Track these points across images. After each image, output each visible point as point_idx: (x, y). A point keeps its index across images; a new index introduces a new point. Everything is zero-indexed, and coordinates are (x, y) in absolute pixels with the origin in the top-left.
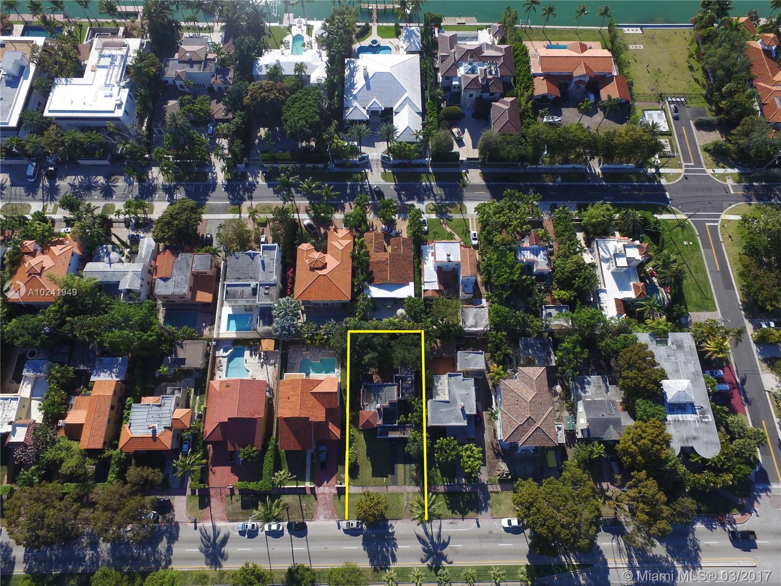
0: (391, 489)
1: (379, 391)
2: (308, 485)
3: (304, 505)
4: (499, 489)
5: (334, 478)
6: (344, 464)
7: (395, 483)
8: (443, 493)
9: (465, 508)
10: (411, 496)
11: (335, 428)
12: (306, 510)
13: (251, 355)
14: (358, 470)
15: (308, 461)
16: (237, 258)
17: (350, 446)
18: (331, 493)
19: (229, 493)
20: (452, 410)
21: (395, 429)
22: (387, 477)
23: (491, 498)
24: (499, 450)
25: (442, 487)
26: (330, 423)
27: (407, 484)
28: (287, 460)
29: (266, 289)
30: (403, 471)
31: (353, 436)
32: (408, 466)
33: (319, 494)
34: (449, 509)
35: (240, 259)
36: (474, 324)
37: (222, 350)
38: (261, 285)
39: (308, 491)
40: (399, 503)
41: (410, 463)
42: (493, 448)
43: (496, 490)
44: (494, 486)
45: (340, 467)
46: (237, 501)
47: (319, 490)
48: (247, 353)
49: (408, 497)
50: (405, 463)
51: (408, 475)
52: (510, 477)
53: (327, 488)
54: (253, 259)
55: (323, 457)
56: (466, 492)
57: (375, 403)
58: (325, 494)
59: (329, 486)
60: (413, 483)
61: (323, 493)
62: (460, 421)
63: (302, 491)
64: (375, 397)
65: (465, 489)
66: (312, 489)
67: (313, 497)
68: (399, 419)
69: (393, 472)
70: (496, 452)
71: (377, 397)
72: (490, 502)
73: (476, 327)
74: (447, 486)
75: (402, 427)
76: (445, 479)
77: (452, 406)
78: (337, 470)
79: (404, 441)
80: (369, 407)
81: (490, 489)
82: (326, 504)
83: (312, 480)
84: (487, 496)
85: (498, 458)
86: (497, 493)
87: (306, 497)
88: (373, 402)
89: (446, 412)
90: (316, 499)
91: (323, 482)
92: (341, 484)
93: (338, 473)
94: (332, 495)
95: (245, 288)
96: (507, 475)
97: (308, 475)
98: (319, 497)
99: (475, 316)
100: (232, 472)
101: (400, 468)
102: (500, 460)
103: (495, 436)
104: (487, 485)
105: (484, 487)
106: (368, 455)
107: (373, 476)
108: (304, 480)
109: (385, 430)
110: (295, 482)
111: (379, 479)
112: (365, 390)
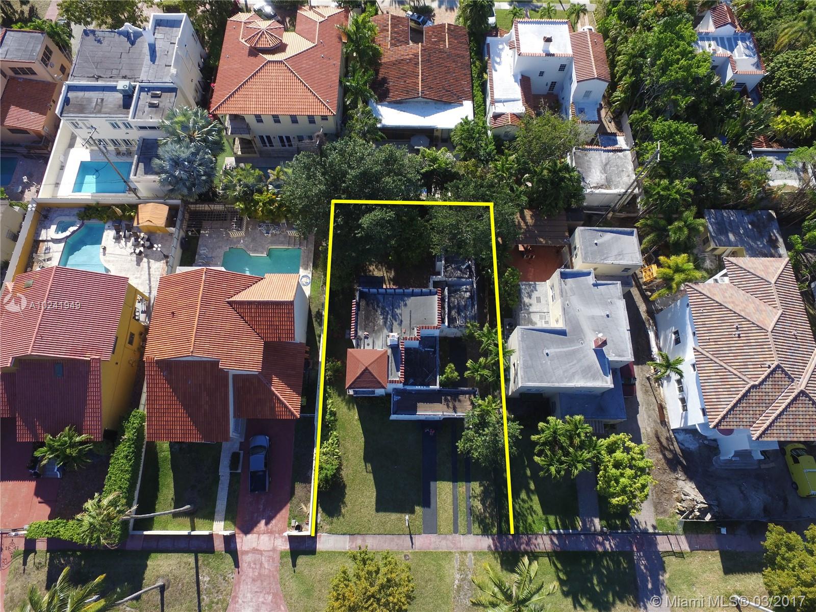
0: (423, 541)
1: (394, 306)
2: (220, 528)
3: (204, 579)
4: (685, 547)
5: (285, 513)
6: (308, 480)
7: (431, 528)
8: (548, 555)
9: (605, 593)
10: (470, 560)
11: (289, 391)
12: (209, 593)
13: (117, 239)
14: (343, 494)
15: (224, 471)
16: (99, 41)
17: (324, 438)
18: (274, 550)
19: (22, 548)
20: (574, 352)
21: (432, 398)
22: (412, 512)
23: (668, 569)
24: (675, 454)
25: (547, 539)
26: (275, 380)
27: (462, 529)
28: (174, 468)
29: (155, 96)
30: (450, 500)
31: (333, 414)
32: (462, 487)
33: (246, 552)
34: (566, 594)
35: (105, 43)
36: (603, 182)
37: (54, 227)
38: (142, 89)
39: (219, 545)
40: (441, 579)
41: (468, 480)
42: (662, 449)
43: (676, 549)
44: (672, 538)
45: (299, 488)
46: (38, 567)
47: (245, 542)
48: (109, 235)
49: (462, 563)
50: (455, 479)
51: (463, 508)
52: (708, 517)
53: (265, 538)
54: (133, 43)
55: (257, 462)
56: (605, 553)
57: (385, 331)
58: (260, 552)
59: (271, 533)
60: (476, 528)
61: (255, 551)
62: (594, 377)
63: (204, 546)
64: (385, 319)
65: (602, 544)
66: (229, 541)
67: (229, 559)
68: (442, 373)
69: (426, 502)
70: (669, 456)
71: (391, 320)
72: (665, 577)
73: (608, 187)
74: (559, 536)
75: (451, 392)
76: (552, 519)
77: (572, 342)
78: (292, 493)
79: (454, 426)
80: (370, 341)
81: (663, 544)
82: (260, 578)
83: (230, 516)
84: (657, 564)
85: (674, 469)
86: (680, 555)
87: (211, 558)
88: (380, 330)
89: (559, 356)
90: (237, 565)
91: (255, 523)
92: (299, 528)
93: (295, 500)
94: (277, 556)
95: (108, 95)
96: (703, 512)
97: (221, 505)
98: (245, 560)
99: (605, 167)
100: (37, 494)
101: (443, 491)
102: (680, 475)
103: (663, 422)
104: (655, 534)
105: (647, 540)
106: (367, 459)
107: (378, 510)
108: (210, 516)
109: (408, 401)
110: (187, 521)
111: (394, 516)
112: (363, 303)
